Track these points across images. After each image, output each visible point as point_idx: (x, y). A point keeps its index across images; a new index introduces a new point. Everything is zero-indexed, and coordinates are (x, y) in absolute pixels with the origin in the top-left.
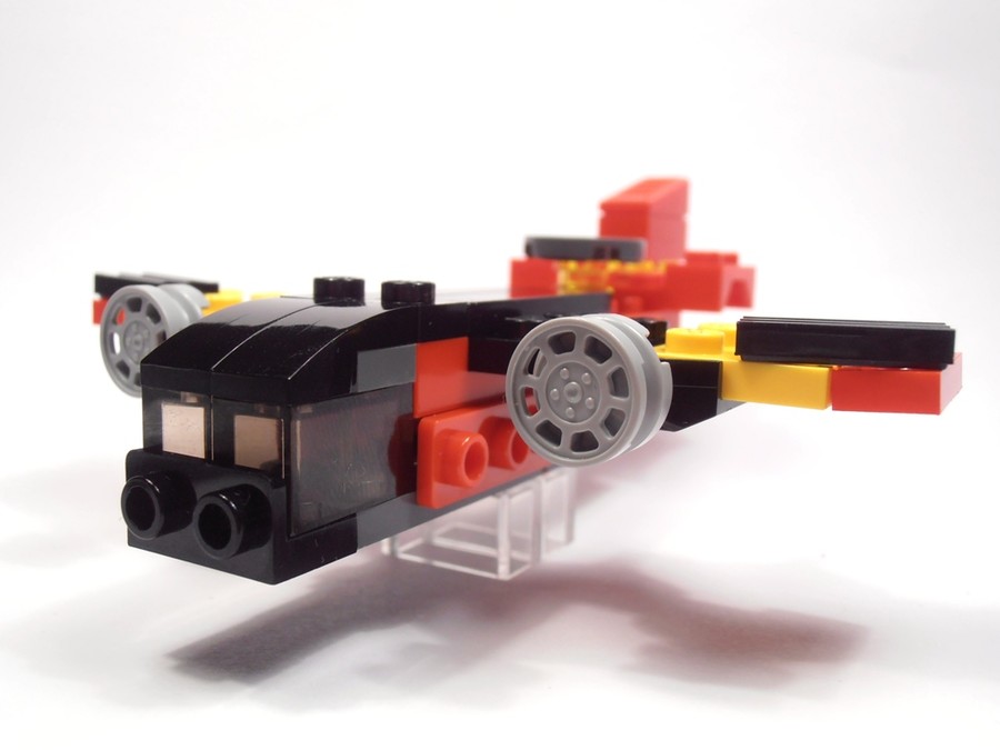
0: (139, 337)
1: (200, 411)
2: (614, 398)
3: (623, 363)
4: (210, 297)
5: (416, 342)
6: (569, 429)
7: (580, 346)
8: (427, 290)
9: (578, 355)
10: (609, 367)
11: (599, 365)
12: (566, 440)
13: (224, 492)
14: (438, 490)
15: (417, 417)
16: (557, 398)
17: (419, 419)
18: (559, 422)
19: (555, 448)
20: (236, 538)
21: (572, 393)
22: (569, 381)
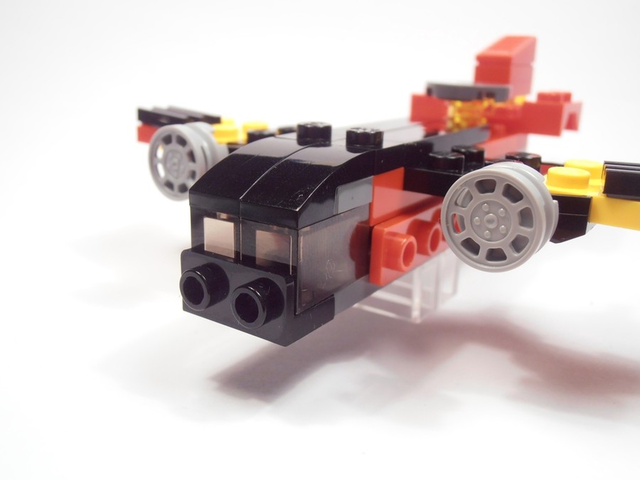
0: (176, 160)
1: (231, 225)
2: (522, 228)
3: (530, 203)
4: (216, 127)
5: (373, 175)
6: (485, 246)
7: (499, 189)
8: (378, 136)
9: (497, 196)
10: (520, 205)
11: (513, 204)
12: (483, 252)
13: (251, 284)
14: (385, 272)
15: (371, 225)
16: (478, 224)
17: (373, 227)
18: (477, 240)
19: (475, 257)
20: (262, 315)
21: (490, 221)
22: (488, 213)
